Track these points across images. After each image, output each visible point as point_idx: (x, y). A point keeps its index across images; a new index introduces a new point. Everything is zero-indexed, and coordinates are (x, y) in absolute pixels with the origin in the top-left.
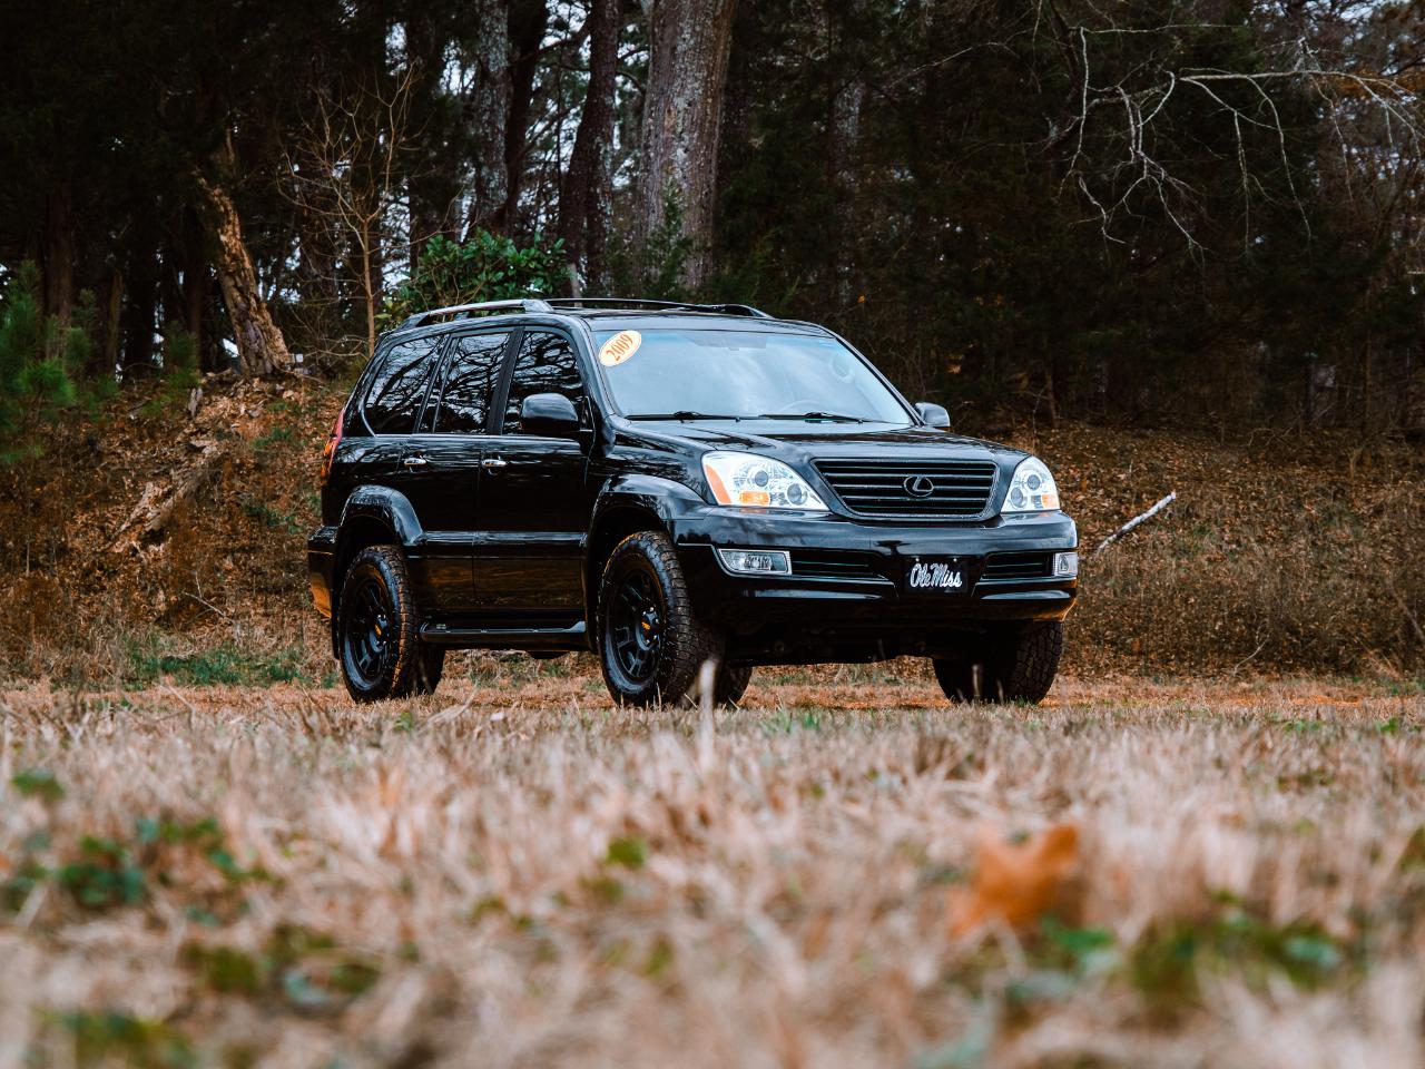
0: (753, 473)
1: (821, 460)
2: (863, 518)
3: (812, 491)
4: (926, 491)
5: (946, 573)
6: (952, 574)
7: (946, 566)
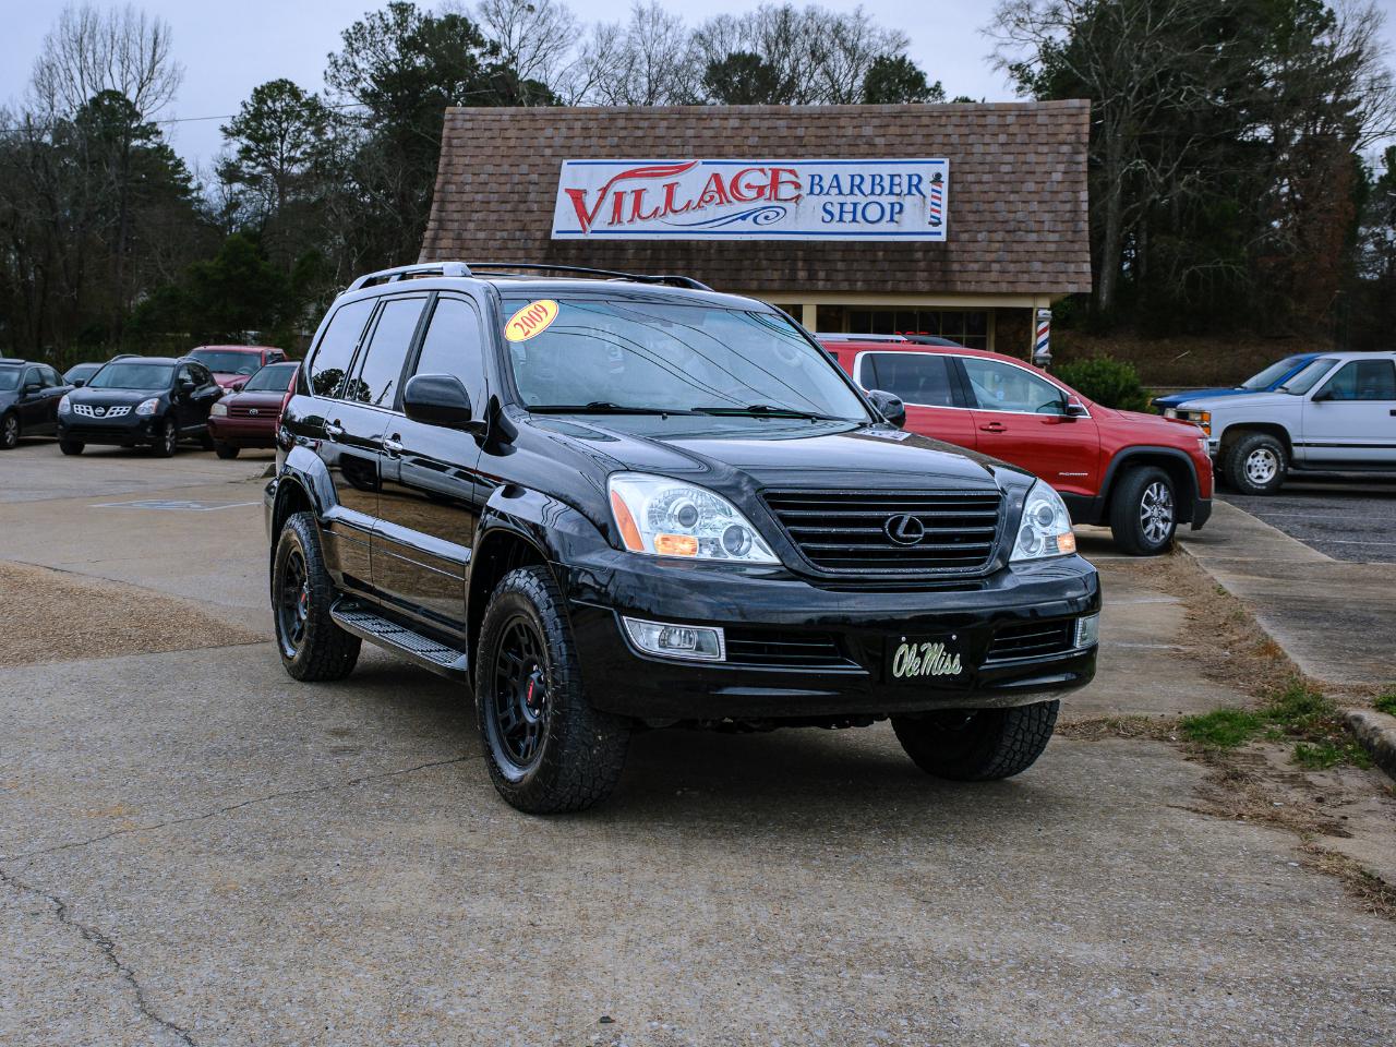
0: (677, 507)
1: (772, 491)
2: (828, 576)
3: (758, 537)
4: (915, 536)
5: (942, 656)
6: (950, 655)
7: (942, 646)
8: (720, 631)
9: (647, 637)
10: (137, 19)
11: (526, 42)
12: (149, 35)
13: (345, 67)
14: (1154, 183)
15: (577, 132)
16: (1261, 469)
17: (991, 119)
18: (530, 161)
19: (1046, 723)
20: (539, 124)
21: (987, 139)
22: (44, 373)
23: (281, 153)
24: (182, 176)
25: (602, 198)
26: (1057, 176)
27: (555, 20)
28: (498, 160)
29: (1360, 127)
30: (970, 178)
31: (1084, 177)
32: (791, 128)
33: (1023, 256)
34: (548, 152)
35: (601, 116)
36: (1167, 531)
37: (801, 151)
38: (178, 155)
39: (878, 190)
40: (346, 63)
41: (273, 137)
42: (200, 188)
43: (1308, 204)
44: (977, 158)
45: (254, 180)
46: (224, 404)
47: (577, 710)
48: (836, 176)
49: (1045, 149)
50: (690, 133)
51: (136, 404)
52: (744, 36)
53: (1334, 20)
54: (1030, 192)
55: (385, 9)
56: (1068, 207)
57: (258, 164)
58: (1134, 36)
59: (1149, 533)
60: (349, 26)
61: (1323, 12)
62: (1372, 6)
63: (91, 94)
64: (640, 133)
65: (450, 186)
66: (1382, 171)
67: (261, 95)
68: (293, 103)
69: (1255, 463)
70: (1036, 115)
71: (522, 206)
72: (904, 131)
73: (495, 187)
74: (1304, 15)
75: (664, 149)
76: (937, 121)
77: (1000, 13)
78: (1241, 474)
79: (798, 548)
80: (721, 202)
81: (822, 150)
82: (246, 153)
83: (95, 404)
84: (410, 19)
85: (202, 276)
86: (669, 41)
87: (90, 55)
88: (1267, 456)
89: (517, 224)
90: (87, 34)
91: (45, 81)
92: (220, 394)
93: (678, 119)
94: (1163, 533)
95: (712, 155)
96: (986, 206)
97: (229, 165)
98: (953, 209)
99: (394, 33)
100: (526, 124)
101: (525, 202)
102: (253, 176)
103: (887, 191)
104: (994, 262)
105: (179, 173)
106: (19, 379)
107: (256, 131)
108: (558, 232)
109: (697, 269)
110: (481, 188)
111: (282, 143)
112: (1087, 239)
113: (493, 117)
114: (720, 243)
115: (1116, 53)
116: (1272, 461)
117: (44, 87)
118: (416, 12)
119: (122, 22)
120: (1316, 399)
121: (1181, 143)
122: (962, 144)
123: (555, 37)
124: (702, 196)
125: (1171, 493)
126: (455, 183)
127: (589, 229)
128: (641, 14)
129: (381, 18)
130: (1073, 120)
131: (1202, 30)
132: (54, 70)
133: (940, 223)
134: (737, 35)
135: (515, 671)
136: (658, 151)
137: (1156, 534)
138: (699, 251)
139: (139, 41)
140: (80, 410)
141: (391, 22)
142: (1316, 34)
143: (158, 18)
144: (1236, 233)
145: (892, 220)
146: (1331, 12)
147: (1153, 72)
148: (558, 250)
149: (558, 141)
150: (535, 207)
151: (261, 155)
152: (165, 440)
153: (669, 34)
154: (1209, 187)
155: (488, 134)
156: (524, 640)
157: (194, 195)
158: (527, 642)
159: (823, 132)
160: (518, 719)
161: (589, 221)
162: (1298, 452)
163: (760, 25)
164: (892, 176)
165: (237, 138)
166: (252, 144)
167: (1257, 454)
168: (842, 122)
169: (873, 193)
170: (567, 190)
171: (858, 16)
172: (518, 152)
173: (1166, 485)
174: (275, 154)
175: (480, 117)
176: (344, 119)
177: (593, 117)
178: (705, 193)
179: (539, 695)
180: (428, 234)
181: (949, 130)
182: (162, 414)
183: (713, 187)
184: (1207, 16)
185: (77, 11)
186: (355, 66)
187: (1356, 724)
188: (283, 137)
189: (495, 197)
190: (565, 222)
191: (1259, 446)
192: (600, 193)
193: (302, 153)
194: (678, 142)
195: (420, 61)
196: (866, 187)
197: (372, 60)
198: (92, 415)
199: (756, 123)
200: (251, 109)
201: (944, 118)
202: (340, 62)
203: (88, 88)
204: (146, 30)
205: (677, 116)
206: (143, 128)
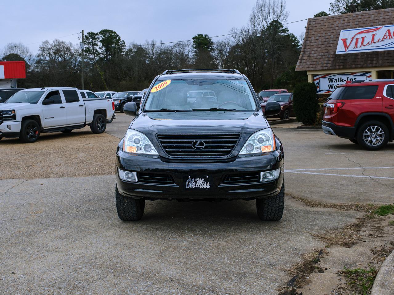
0: (134, 138)
1: (160, 134)
2: (171, 158)
4: (202, 147)
5: (203, 182)
6: (206, 182)
7: (203, 179)
15: (346, 21)
18: (331, 31)
20: (335, 20)
25: (352, 41)
28: (322, 32)
34: (337, 28)
35: (353, 16)
40: (336, 5)
50: (381, 18)
64: (365, 20)
65: (308, 41)
67: (316, 17)
71: (328, 45)
73: (320, 40)
75: (372, 24)
79: (164, 150)
80: (390, 38)
87: (264, 12)
89: (326, 51)
90: (263, 6)
91: (253, 20)
93: (378, 14)
95: (388, 24)
100: (331, 21)
101: (329, 44)
105: (296, 41)
108: (338, 52)
109: (380, 60)
110: (316, 41)
113: (321, 20)
114: (388, 51)
117: (252, 22)
119: (272, 2)
124: (384, 37)
126: (309, 40)
127: (347, 50)
132: (255, 17)
136: (371, 24)
138: (381, 54)
139: (277, 6)
148: (337, 57)
149: (340, 25)
150: (332, 45)
155: (320, 25)
157: (300, 47)
161: (348, 48)
170: (342, 39)
172: (328, 29)
175: (318, 20)
177: (351, 16)
178: (384, 36)
180: (301, 56)
183: (387, 34)
186: (338, 5)
189: (320, 43)
190: (340, 49)
192: (352, 39)
194: (377, 21)
197: (344, 3)
202: (334, 5)
203: (264, 21)
204: (279, 3)
205: (378, 13)
206: (284, 30)
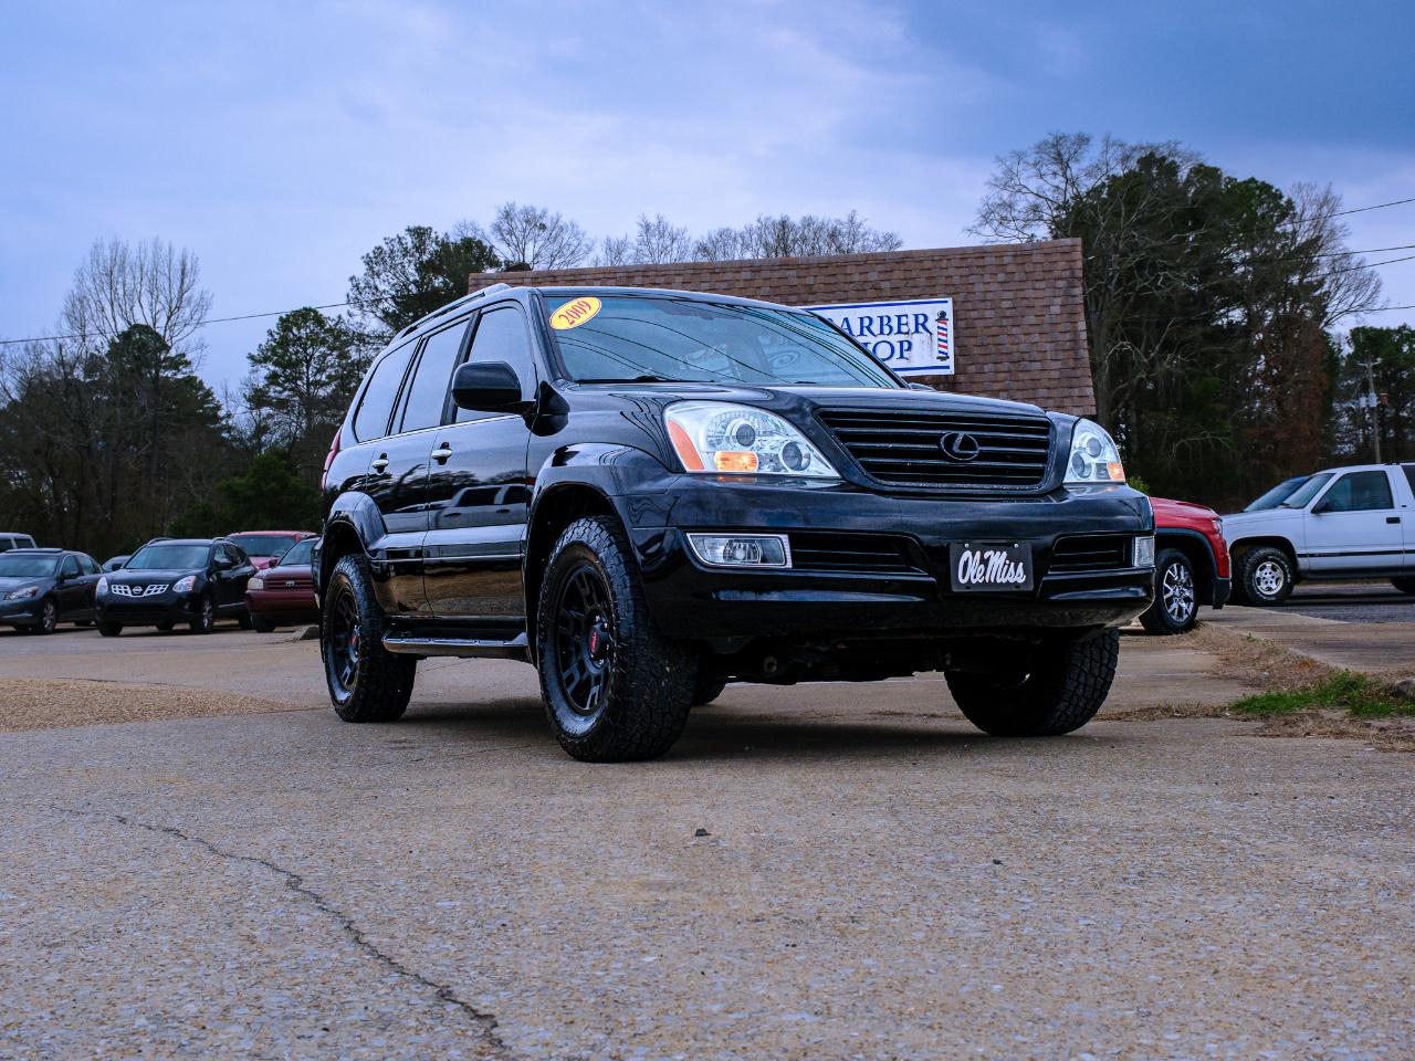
0: (734, 428)
1: (828, 409)
2: (888, 489)
3: (816, 452)
4: (971, 453)
5: (1005, 564)
6: (1012, 564)
7: (1005, 554)
8: (785, 538)
9: (713, 551)
10: (165, 251)
11: (540, 259)
12: (177, 266)
13: (367, 290)
14: (1140, 363)
16: (1269, 580)
17: (989, 260)
19: (1107, 666)
21: (987, 278)
22: (82, 562)
23: (307, 377)
24: (211, 405)
26: (1056, 309)
27: (566, 237)
29: (1326, 306)
30: (974, 314)
31: (1081, 309)
32: (799, 277)
33: (1029, 385)
35: (618, 275)
36: (1190, 611)
37: (811, 298)
38: (207, 386)
39: (886, 330)
40: (368, 285)
41: (299, 362)
42: (229, 416)
43: (1285, 377)
44: (979, 296)
45: (281, 404)
46: (260, 578)
47: (644, 640)
48: (846, 320)
49: (1042, 285)
51: (173, 582)
52: (746, 246)
53: (1293, 208)
54: (1031, 325)
55: (403, 233)
56: (1068, 337)
57: (285, 389)
58: (1110, 228)
59: (1173, 612)
60: (370, 250)
61: (1283, 202)
62: (1328, 192)
63: (123, 327)
66: (1348, 350)
67: (286, 323)
68: (317, 330)
69: (1264, 575)
70: (1031, 255)
72: (908, 275)
74: (1265, 205)
76: (937, 264)
77: (984, 213)
78: (1250, 586)
79: (857, 463)
81: (831, 296)
82: (273, 379)
83: (132, 583)
84: (427, 242)
85: (233, 493)
86: (675, 252)
87: (120, 286)
88: (1274, 569)
90: (117, 267)
91: (77, 314)
92: (255, 571)
94: (1187, 612)
96: (990, 340)
97: (257, 391)
98: (959, 344)
99: (413, 255)
102: (280, 400)
103: (896, 330)
104: (1002, 390)
105: (208, 402)
106: (56, 567)
107: (282, 357)
111: (308, 368)
112: (1088, 365)
115: (1094, 245)
116: (1279, 573)
117: (76, 319)
118: (433, 235)
119: (150, 255)
120: (1314, 511)
121: (1161, 325)
122: (963, 285)
123: (567, 253)
125: (1190, 573)
128: (647, 227)
129: (400, 243)
130: (1066, 257)
131: (1173, 221)
132: (85, 302)
133: (948, 357)
134: (739, 246)
135: (577, 629)
137: (1180, 615)
139: (167, 272)
140: (118, 590)
141: (410, 245)
142: (1278, 222)
143: (185, 250)
144: (1220, 407)
145: (902, 357)
146: (1289, 202)
147: (1132, 260)
151: (287, 380)
152: (203, 617)
153: (675, 245)
154: (1192, 364)
156: (585, 591)
157: (224, 422)
158: (588, 592)
159: (832, 280)
160: (581, 675)
162: (1303, 563)
163: (760, 236)
164: (899, 317)
165: (264, 365)
166: (278, 370)
167: (1265, 567)
168: (849, 270)
169: (882, 333)
171: (851, 221)
173: (1185, 566)
174: (301, 379)
176: (367, 339)
179: (603, 643)
181: (951, 271)
182: (199, 591)
184: (1176, 208)
185: (107, 245)
186: (376, 288)
187: (1404, 688)
188: (308, 362)
191: (1265, 559)
193: (327, 377)
195: (438, 282)
196: (875, 328)
197: (393, 282)
198: (130, 595)
199: (767, 274)
200: (277, 337)
201: (945, 261)
202: (362, 285)
203: (118, 319)
204: (173, 261)
205: (692, 272)
206: (172, 359)
